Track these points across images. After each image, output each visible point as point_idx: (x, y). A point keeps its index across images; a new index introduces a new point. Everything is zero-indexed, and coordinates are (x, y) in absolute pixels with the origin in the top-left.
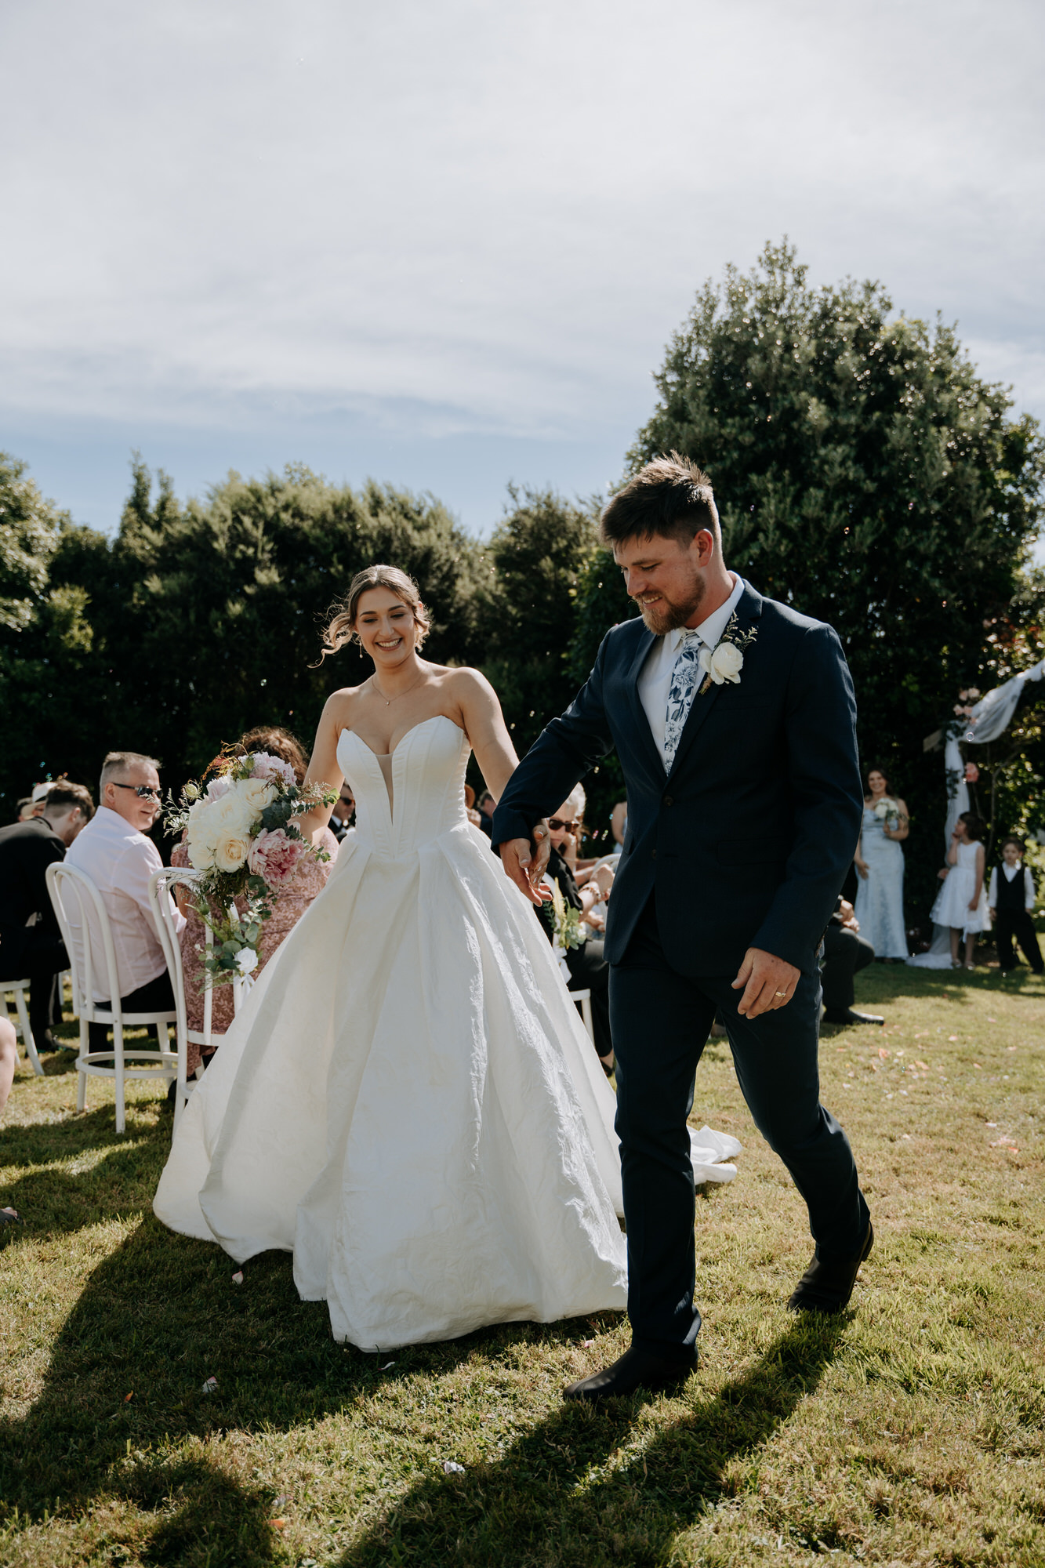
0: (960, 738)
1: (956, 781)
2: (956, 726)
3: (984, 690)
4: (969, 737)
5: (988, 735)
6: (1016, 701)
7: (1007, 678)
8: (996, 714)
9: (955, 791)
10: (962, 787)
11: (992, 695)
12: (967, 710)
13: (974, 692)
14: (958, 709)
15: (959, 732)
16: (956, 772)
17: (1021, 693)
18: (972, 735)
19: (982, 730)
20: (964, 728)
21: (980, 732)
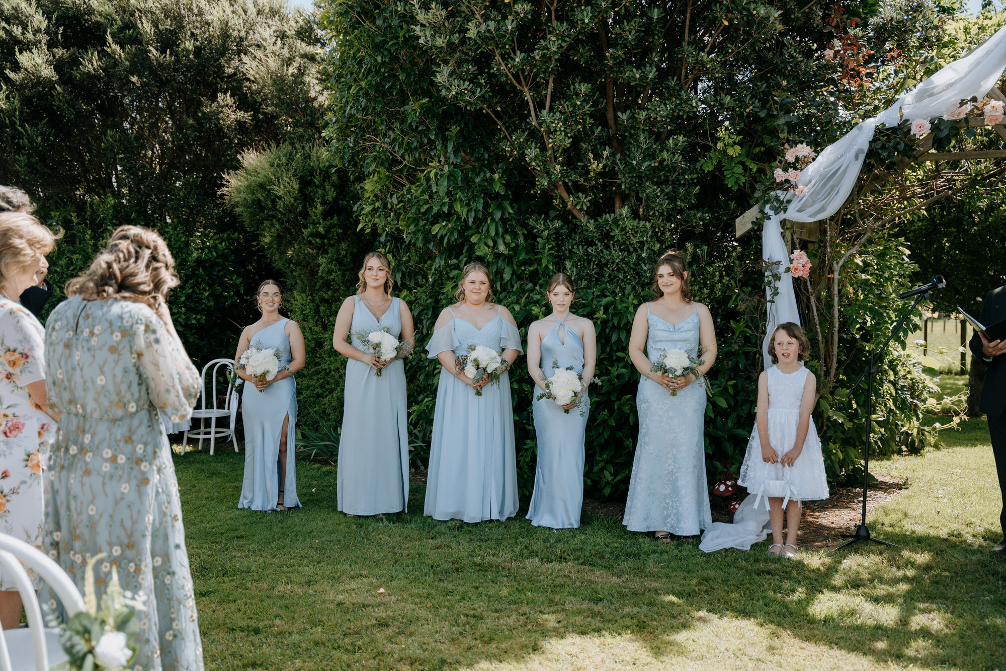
0: (782, 216)
1: (777, 277)
2: (777, 198)
3: (818, 145)
4: (793, 214)
5: (823, 209)
6: (862, 157)
7: (849, 126)
8: (830, 178)
9: (776, 292)
10: (785, 287)
11: (829, 153)
12: (791, 174)
13: (803, 150)
14: (779, 175)
15: (782, 206)
16: (778, 263)
17: (870, 146)
18: (800, 211)
19: (814, 203)
20: (789, 202)
21: (811, 206)
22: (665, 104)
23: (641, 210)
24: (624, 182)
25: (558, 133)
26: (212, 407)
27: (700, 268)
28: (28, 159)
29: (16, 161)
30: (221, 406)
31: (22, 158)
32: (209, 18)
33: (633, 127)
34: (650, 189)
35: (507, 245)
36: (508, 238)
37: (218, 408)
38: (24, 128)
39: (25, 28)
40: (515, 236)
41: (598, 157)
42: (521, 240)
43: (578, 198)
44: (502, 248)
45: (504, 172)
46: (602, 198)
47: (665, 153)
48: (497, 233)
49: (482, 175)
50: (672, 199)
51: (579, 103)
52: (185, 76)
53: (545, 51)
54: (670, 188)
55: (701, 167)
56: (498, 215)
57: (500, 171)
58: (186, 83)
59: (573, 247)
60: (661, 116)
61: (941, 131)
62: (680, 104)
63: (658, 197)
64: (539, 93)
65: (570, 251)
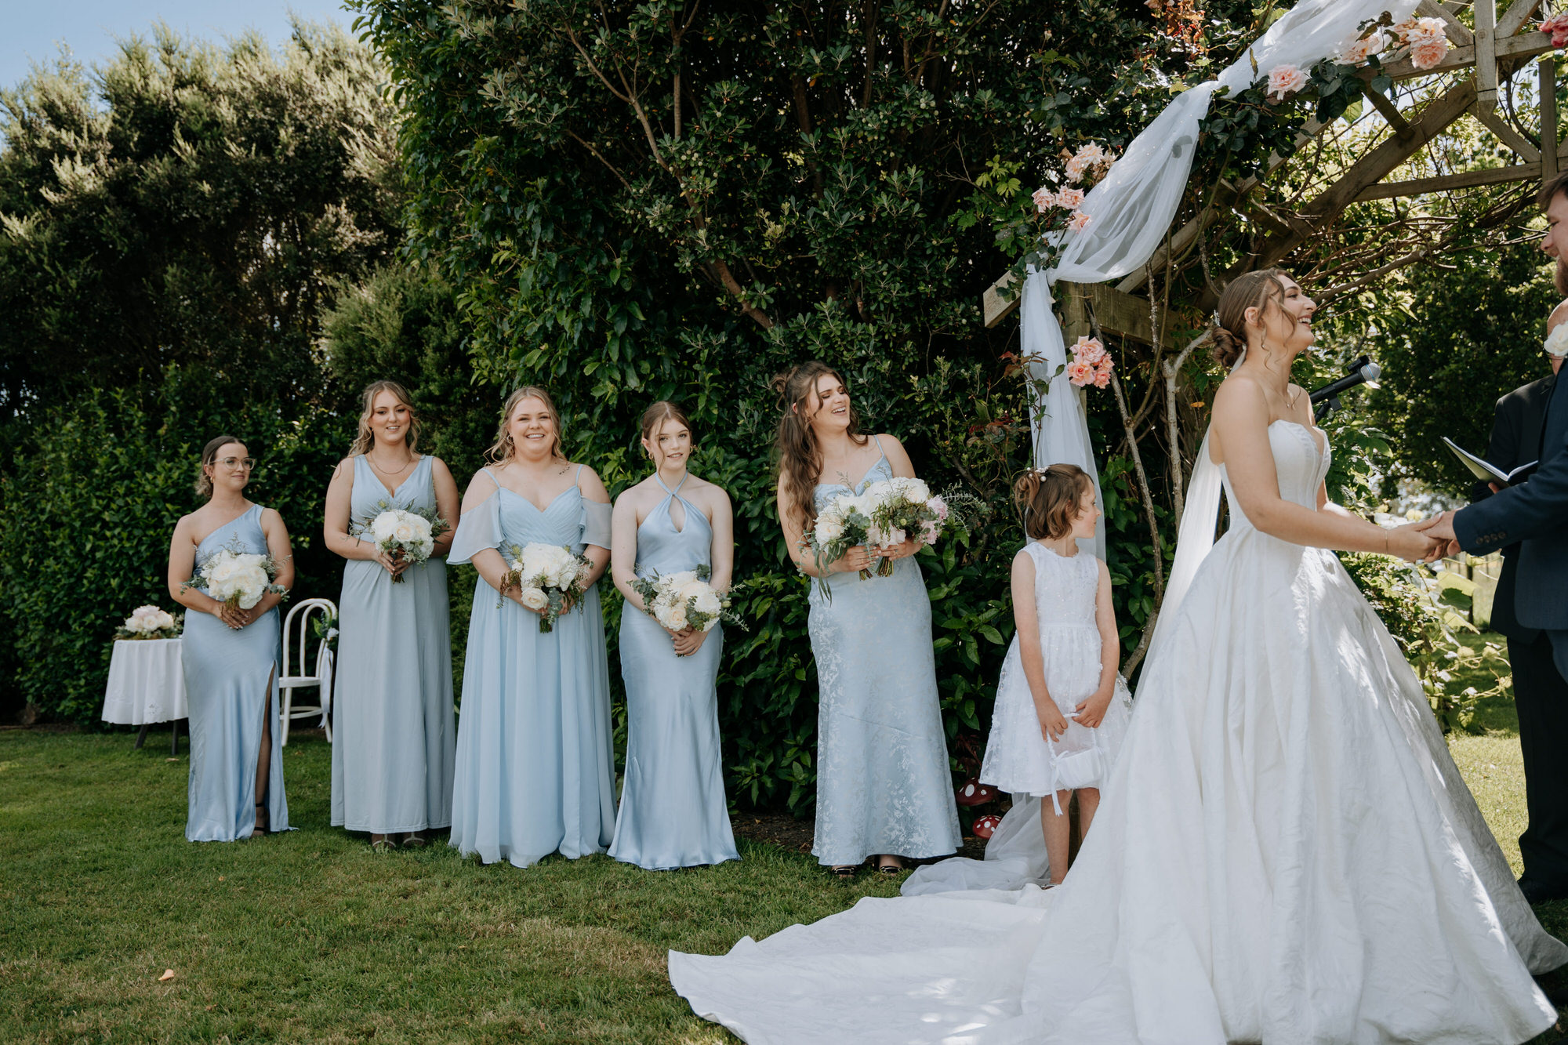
0: (1054, 275)
1: (1044, 387)
2: (1045, 246)
4: (1068, 269)
5: (1120, 255)
6: (1188, 153)
9: (1043, 414)
10: (1057, 403)
11: (1133, 151)
12: (1067, 198)
13: (1090, 153)
14: (1043, 199)
15: (1053, 258)
16: (1036, 356)
17: (1202, 130)
18: (1079, 262)
19: (1102, 242)
20: (1063, 248)
21: (1099, 248)
22: (877, 112)
23: (859, 304)
24: (818, 252)
25: (694, 172)
26: (299, 675)
27: (968, 402)
28: (62, 312)
29: (44, 316)
30: (311, 671)
31: (52, 312)
32: (319, 99)
33: (828, 157)
34: (864, 265)
35: (641, 377)
36: (646, 366)
37: (307, 675)
38: (53, 267)
39: (79, 133)
40: (657, 362)
41: (776, 216)
42: (666, 367)
43: (754, 290)
44: (633, 383)
45: (631, 254)
46: (800, 291)
47: (884, 196)
48: (622, 357)
49: (595, 260)
50: (910, 282)
51: (719, 114)
52: (285, 183)
53: (642, 22)
54: (905, 262)
55: (956, 222)
56: (621, 328)
57: (624, 252)
58: (288, 194)
59: (755, 378)
60: (872, 132)
61: (1327, 83)
62: (900, 107)
63: (883, 278)
64: (660, 107)
65: (752, 386)
